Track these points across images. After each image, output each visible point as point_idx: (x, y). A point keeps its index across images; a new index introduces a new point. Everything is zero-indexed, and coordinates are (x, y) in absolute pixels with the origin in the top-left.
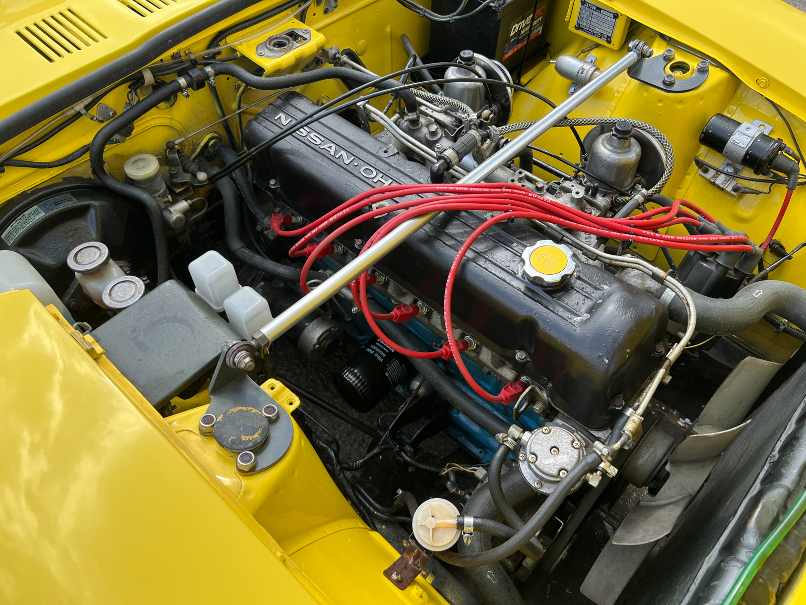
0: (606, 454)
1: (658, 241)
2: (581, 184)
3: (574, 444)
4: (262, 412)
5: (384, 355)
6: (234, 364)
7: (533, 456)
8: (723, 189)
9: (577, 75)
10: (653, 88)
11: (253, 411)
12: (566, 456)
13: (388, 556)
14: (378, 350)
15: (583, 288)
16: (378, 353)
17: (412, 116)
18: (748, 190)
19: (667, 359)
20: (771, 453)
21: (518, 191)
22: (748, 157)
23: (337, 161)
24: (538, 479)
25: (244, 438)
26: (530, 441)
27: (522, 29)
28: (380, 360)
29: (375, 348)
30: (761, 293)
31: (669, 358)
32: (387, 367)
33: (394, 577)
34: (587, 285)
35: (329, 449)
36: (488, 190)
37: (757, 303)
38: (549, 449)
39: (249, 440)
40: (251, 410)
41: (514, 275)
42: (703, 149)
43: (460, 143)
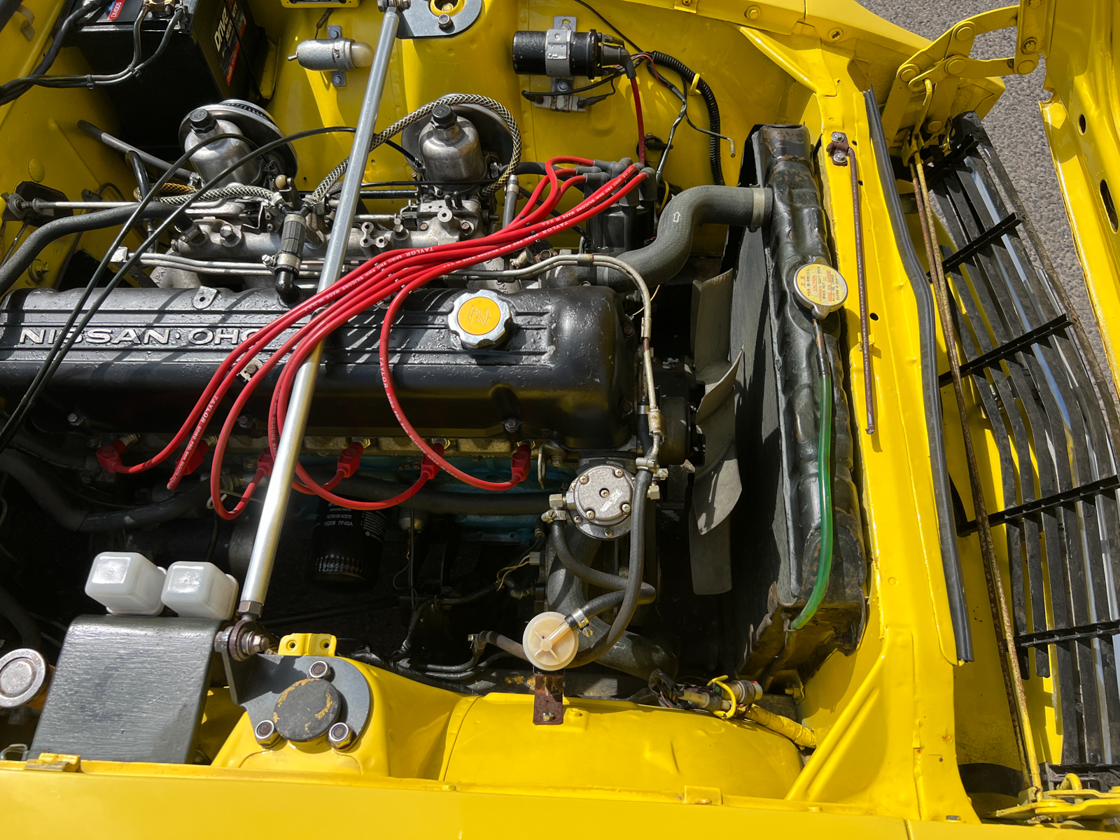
0: (653, 466)
1: (562, 225)
2: (435, 198)
3: (616, 474)
4: (312, 678)
5: (350, 516)
6: (245, 655)
7: (589, 512)
8: (569, 111)
9: (334, 61)
10: (434, 40)
11: (303, 684)
12: (617, 490)
13: (522, 706)
14: (338, 516)
15: (529, 322)
16: (342, 519)
17: (191, 233)
18: (594, 100)
19: (644, 338)
20: (774, 359)
21: (393, 259)
22: (574, 66)
23: (150, 346)
24: (605, 529)
25: (319, 716)
26: (577, 500)
27: (225, 33)
28: (349, 525)
29: (333, 516)
30: (679, 215)
31: (646, 336)
32: (363, 526)
33: (546, 718)
34: (530, 316)
35: (367, 655)
36: (361, 278)
37: (682, 228)
38: (599, 495)
39: (326, 713)
40: (300, 684)
41: (453, 352)
42: (523, 78)
43: (287, 240)
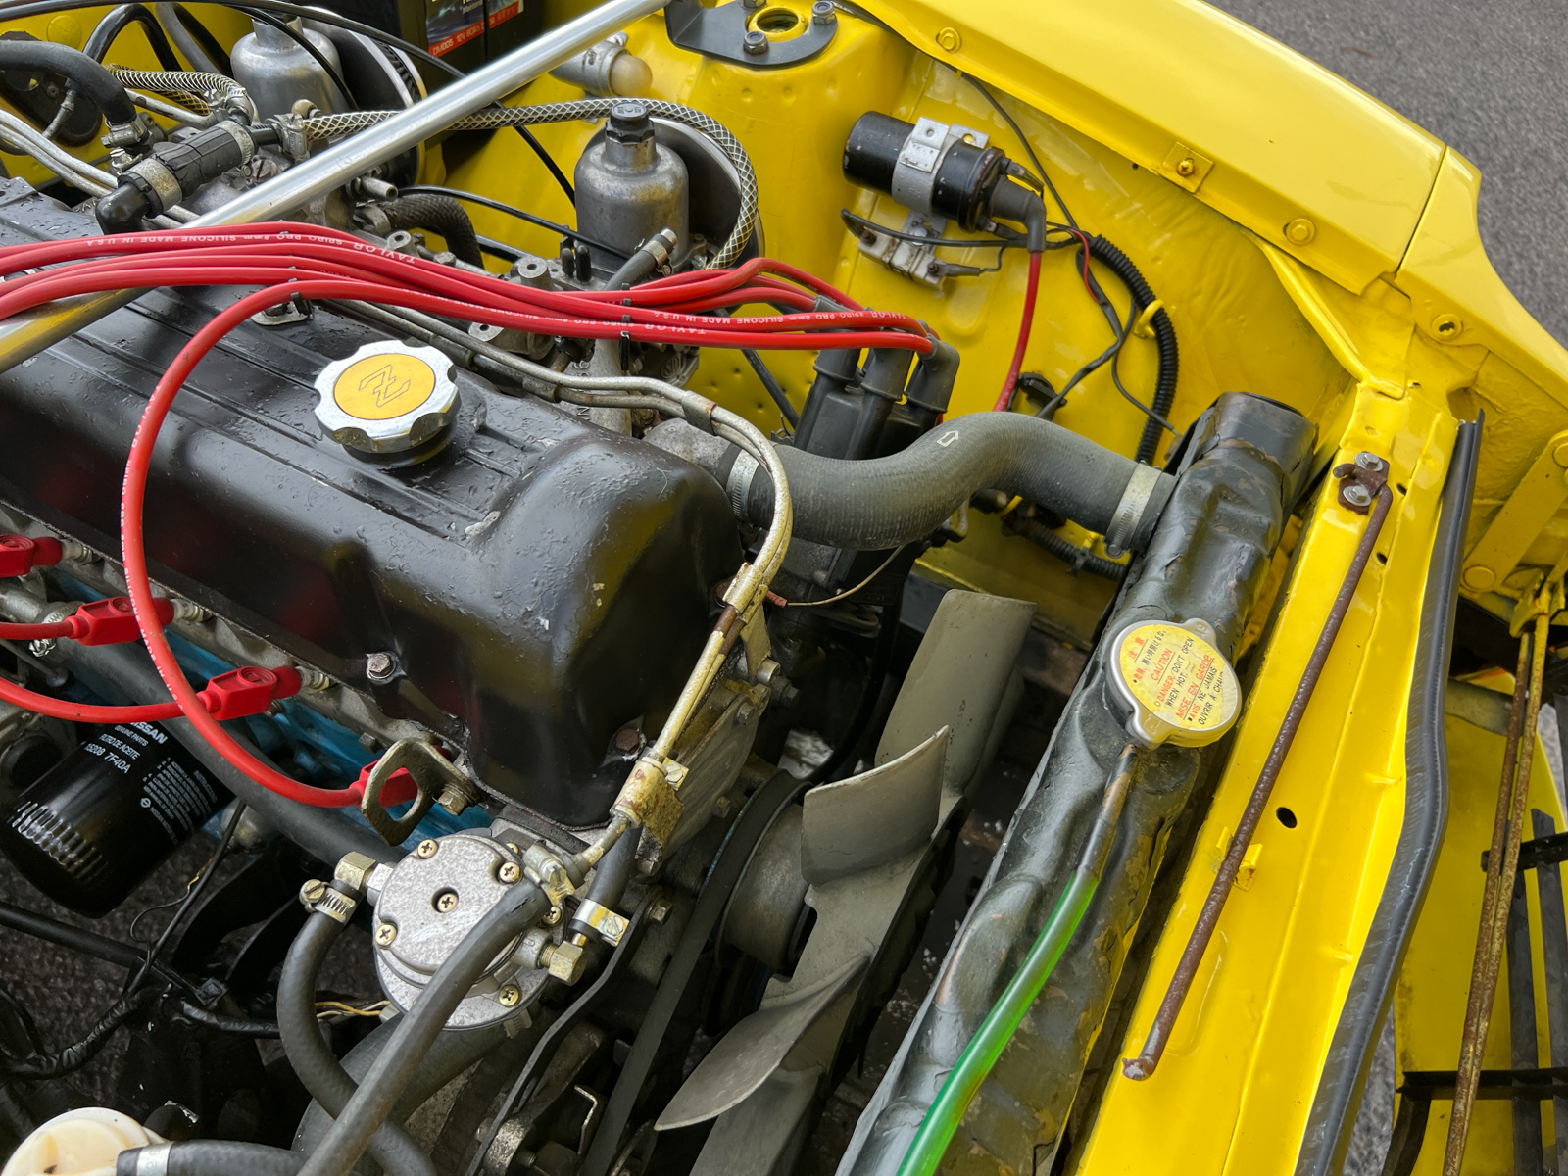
3: (501, 872)
7: (388, 928)
8: (910, 276)
14: (117, 743)
16: (118, 751)
17: (122, 133)
18: (958, 269)
19: (727, 604)
22: (940, 193)
26: (385, 891)
28: (122, 768)
29: (110, 740)
30: (957, 437)
31: (734, 602)
32: (146, 784)
36: (233, 238)
37: (946, 459)
38: (432, 898)
43: (181, 146)
